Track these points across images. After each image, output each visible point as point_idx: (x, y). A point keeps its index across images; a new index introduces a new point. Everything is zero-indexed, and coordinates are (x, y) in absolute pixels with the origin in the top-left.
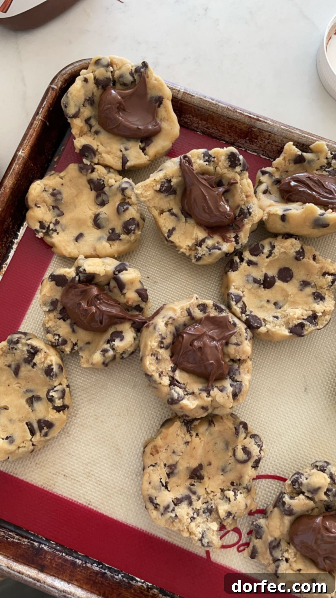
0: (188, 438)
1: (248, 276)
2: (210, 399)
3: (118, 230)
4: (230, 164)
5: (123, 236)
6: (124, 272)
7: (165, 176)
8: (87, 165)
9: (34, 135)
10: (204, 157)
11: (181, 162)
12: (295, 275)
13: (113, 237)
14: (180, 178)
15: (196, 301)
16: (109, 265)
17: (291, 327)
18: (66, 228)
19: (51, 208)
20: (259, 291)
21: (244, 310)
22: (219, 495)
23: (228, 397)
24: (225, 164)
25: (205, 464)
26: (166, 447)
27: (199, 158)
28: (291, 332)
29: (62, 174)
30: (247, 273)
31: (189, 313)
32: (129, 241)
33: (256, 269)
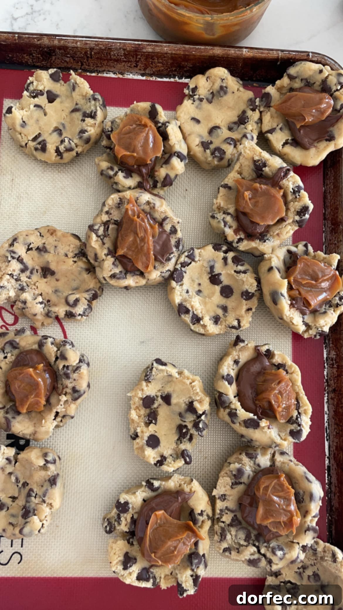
0: (71, 255)
1: (214, 261)
2: (104, 257)
3: (212, 147)
4: (299, 210)
5: (208, 151)
6: (179, 160)
7: (268, 160)
8: (255, 103)
9: (264, 55)
10: (296, 187)
11: (284, 168)
12: (229, 299)
13: (205, 145)
14: (271, 174)
15: (176, 222)
16: (180, 146)
17: (183, 303)
18: (200, 109)
19: (211, 91)
20: (206, 274)
21: (184, 265)
22: (37, 292)
23: (111, 271)
24: (297, 207)
25: (57, 276)
26: (58, 239)
27: (294, 183)
28: (179, 305)
29: (242, 89)
30: (215, 259)
31: (164, 219)
32: (206, 158)
33: (222, 266)
